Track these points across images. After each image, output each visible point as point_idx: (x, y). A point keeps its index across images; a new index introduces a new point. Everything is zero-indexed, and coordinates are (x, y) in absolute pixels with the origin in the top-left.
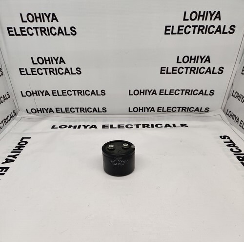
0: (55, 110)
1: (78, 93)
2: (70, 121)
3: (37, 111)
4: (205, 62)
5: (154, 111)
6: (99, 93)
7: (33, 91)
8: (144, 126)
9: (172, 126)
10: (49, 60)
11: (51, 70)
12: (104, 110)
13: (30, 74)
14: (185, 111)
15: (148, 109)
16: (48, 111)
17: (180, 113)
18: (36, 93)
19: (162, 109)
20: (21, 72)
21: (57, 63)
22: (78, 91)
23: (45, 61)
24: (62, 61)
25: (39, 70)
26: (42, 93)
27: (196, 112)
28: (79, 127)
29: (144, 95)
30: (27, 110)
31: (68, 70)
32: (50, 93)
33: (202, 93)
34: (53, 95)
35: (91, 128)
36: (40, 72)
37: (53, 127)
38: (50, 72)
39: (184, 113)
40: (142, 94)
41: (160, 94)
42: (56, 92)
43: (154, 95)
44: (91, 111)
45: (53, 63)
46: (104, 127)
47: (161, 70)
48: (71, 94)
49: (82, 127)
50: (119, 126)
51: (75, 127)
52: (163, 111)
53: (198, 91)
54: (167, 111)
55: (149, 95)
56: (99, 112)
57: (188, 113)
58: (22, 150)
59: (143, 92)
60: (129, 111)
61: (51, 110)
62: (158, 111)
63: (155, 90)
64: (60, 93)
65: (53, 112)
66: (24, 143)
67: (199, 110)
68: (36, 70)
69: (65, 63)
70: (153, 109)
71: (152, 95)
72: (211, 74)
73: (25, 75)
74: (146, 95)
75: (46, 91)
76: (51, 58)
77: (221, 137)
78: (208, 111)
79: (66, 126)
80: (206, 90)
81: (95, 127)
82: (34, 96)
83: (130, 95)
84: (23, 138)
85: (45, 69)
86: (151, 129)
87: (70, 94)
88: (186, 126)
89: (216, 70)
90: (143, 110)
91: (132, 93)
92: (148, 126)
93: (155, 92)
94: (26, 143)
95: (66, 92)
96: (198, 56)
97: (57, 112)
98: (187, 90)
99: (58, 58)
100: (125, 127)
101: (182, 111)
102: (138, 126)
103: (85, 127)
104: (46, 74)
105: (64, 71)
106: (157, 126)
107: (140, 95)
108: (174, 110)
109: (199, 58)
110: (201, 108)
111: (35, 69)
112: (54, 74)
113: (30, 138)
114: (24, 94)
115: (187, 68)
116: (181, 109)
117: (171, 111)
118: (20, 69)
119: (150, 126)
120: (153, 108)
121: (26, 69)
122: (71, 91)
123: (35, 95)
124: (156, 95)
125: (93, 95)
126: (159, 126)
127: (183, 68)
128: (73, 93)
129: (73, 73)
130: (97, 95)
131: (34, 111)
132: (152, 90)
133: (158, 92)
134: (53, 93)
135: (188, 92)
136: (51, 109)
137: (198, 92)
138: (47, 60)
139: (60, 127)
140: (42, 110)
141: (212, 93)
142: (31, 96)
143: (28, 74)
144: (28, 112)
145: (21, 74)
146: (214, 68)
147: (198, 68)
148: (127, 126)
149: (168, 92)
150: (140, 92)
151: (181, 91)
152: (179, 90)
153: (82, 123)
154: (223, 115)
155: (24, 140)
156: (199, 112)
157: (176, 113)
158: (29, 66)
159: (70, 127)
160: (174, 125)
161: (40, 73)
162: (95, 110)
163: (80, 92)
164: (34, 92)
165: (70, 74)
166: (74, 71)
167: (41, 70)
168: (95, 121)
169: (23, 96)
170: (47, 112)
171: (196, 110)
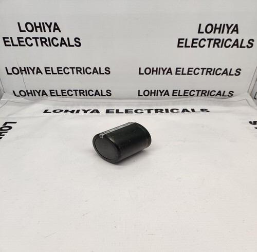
0: (48, 93)
1: (77, 71)
2: (67, 105)
3: (27, 93)
4: (232, 33)
5: (169, 95)
6: (103, 71)
7: (20, 68)
8: (156, 111)
9: (190, 111)
10: (40, 27)
11: (43, 40)
12: (109, 93)
13: (17, 45)
14: (205, 95)
15: (161, 93)
16: (41, 93)
17: (199, 98)
18: (25, 70)
19: (178, 92)
20: (5, 42)
21: (50, 31)
22: (77, 68)
23: (35, 27)
24: (56, 28)
25: (28, 40)
26: (33, 71)
27: (218, 96)
28: (78, 111)
29: (156, 74)
30: (14, 91)
31: (64, 41)
32: (43, 71)
33: (226, 73)
34: (47, 73)
35: (92, 112)
36: (29, 42)
37: (46, 111)
38: (42, 42)
39: (203, 98)
40: (155, 73)
41: (176, 74)
42: (50, 69)
43: (169, 74)
44: (93, 95)
45: (45, 31)
46: (108, 111)
47: (179, 43)
48: (69, 73)
49: (81, 112)
50: (127, 111)
51: (72, 112)
52: (179, 95)
53: (221, 69)
54: (184, 95)
55: (164, 74)
56: (102, 95)
57: (209, 98)
58: (4, 135)
59: (156, 71)
60: (139, 95)
61: (44, 93)
62: (173, 95)
63: (170, 69)
64: (55, 71)
65: (47, 96)
66: (8, 128)
67: (222, 94)
68: (24, 40)
69: (60, 31)
70: (167, 93)
71: (167, 74)
72: (239, 48)
73: (10, 45)
74: (159, 74)
75: (38, 68)
76: (43, 23)
77: (250, 122)
78: (232, 95)
79: (61, 111)
80: (231, 69)
81: (97, 112)
82: (22, 74)
83: (140, 74)
84: (6, 123)
85: (36, 38)
86: (164, 114)
87: (67, 72)
88: (207, 111)
89: (245, 44)
90: (155, 93)
91: (142, 71)
92: (161, 111)
93: (170, 71)
94: (10, 128)
95: (62, 69)
96: (224, 25)
97: (52, 95)
98: (208, 69)
99: (51, 23)
100: (133, 112)
101: (201, 95)
102: (149, 111)
103: (85, 112)
104: (37, 45)
105: (59, 42)
106: (172, 111)
107: (153, 74)
108: (192, 94)
109: (226, 26)
110: (224, 92)
111: (22, 38)
112: (47, 46)
113: (15, 123)
114: (10, 71)
115: (210, 40)
116: (200, 93)
117: (189, 96)
118: (4, 38)
119: (164, 111)
120: (167, 91)
121: (11, 38)
122: (68, 69)
123: (24, 72)
124: (171, 74)
125: (95, 74)
126: (174, 111)
127: (205, 40)
128: (70, 70)
129: (71, 44)
130: (100, 73)
131: (23, 93)
132: (166, 68)
133: (174, 71)
134: (46, 71)
135: (209, 71)
136: (43, 91)
137: (222, 72)
138: (38, 27)
139: (54, 111)
140: (33, 93)
141: (238, 72)
142: (18, 73)
143: (14, 45)
144: (15, 95)
145: (6, 45)
146: (243, 40)
147: (223, 40)
148: (136, 111)
149: (186, 71)
150: (152, 71)
151: (202, 70)
152: (199, 69)
153: (81, 108)
154: (250, 99)
155: (8, 125)
156: (222, 97)
157: (195, 98)
158: (15, 34)
159: (66, 111)
160: (193, 110)
161: (30, 44)
162: (97, 93)
163: (79, 70)
164: (23, 69)
165: (67, 46)
166: (72, 42)
167: (31, 39)
168: (97, 105)
169: (8, 74)
170: (39, 95)
171: (217, 94)
